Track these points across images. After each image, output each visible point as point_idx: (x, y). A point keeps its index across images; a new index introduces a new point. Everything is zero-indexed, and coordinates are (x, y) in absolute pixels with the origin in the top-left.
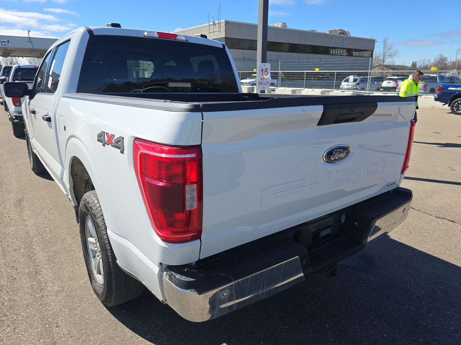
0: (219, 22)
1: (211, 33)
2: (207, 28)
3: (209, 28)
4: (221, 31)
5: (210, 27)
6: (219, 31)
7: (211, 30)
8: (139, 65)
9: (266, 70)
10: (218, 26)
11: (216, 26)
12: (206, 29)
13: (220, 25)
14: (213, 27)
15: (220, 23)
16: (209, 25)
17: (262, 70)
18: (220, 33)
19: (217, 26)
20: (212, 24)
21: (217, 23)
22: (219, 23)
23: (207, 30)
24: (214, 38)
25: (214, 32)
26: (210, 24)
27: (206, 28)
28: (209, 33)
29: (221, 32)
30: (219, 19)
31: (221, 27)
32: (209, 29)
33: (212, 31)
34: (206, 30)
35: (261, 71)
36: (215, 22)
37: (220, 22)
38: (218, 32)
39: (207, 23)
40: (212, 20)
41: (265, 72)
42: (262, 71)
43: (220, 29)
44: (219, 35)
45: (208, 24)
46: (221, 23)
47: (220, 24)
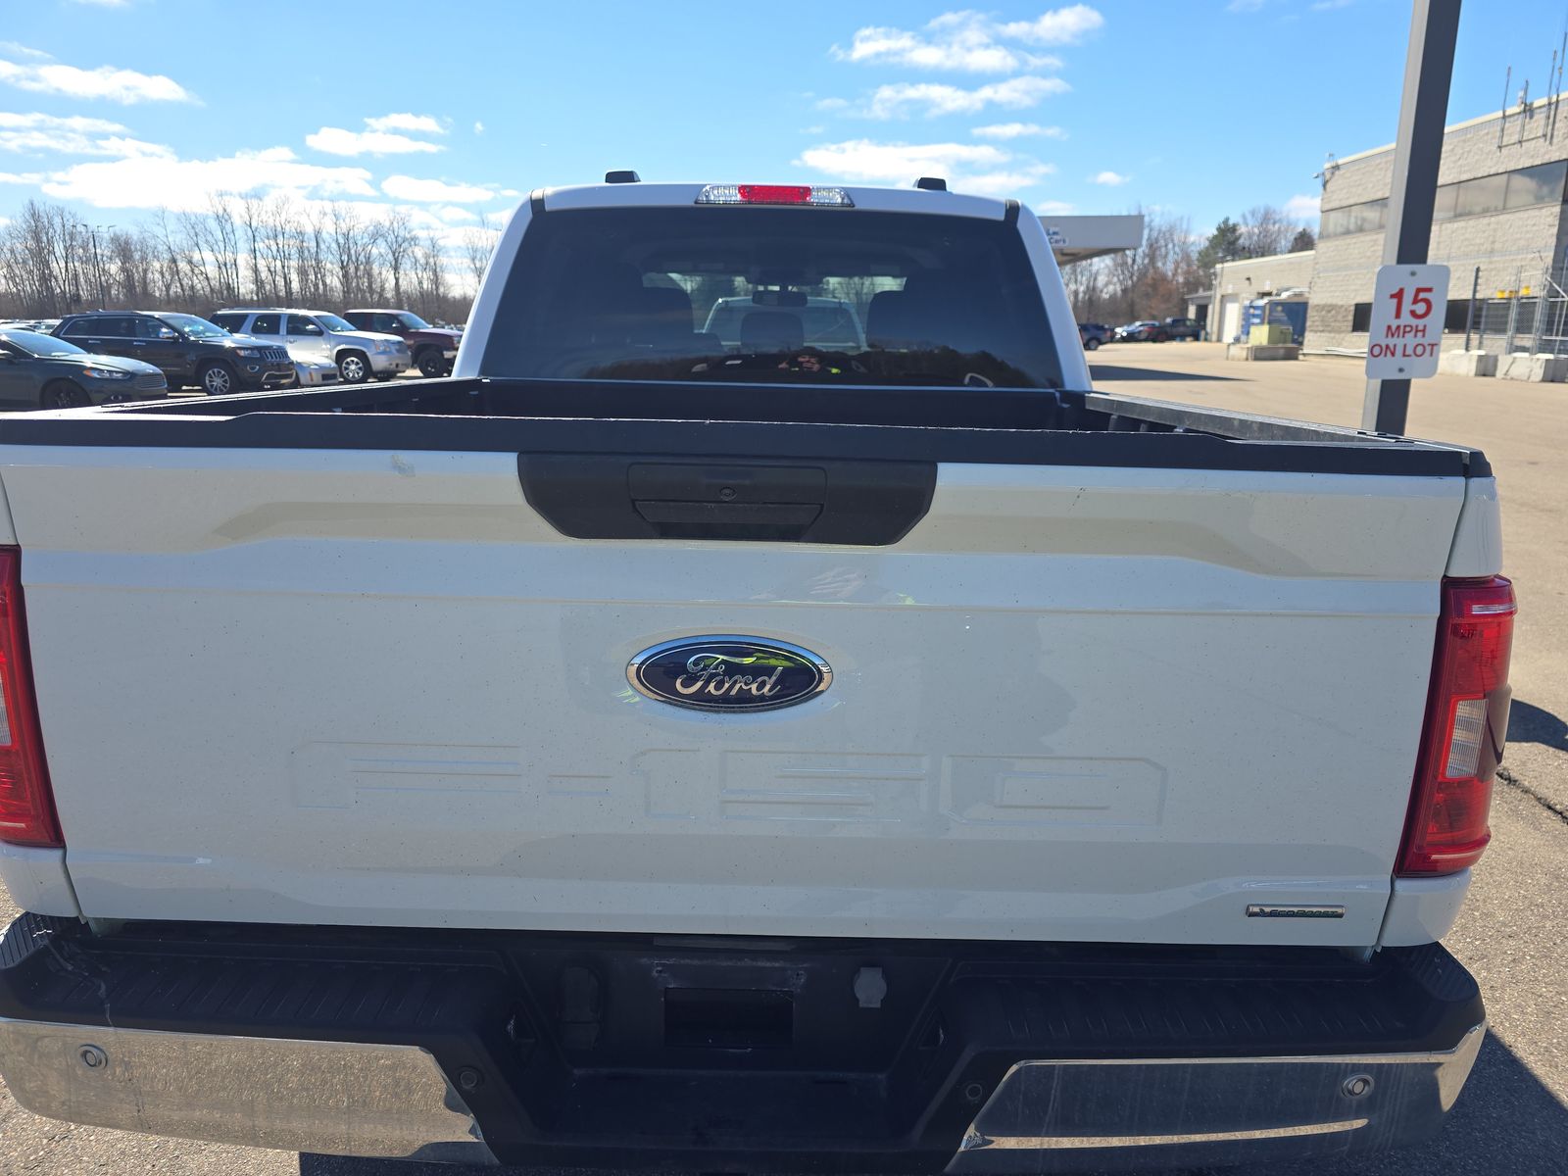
0: (1550, 98)
1: (1506, 146)
2: (1492, 130)
3: (1499, 128)
4: (1556, 133)
5: (1507, 125)
6: (1545, 136)
7: (1511, 135)
8: (1211, 280)
9: (1422, 295)
10: (1543, 115)
11: (1536, 117)
12: (1488, 134)
13: (1552, 113)
14: (1519, 122)
15: (1558, 101)
16: (1504, 117)
17: (1399, 296)
18: (1551, 143)
19: (1540, 117)
20: (1519, 113)
21: (1540, 107)
22: (1550, 104)
23: (1489, 136)
24: (1520, 167)
25: (1520, 142)
26: (1507, 113)
27: (1486, 131)
28: (1500, 147)
29: (1555, 140)
30: (1554, 89)
31: (1557, 120)
32: (1498, 134)
33: (1515, 138)
34: (1485, 138)
35: (1392, 296)
36: (1532, 104)
37: (1554, 99)
38: (1542, 140)
39: (1493, 111)
40: (1521, 94)
41: (1415, 301)
42: (1395, 301)
43: (1550, 127)
44: (1543, 150)
45: (1500, 114)
46: (1560, 105)
47: (1553, 107)
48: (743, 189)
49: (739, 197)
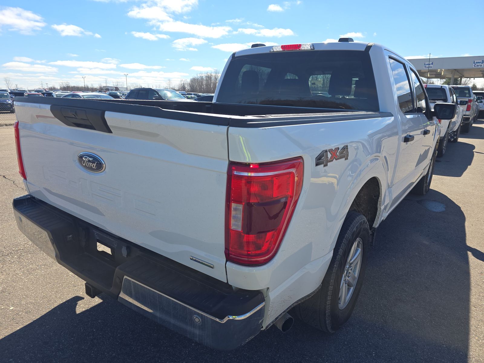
48: (282, 47)
49: (281, 50)
